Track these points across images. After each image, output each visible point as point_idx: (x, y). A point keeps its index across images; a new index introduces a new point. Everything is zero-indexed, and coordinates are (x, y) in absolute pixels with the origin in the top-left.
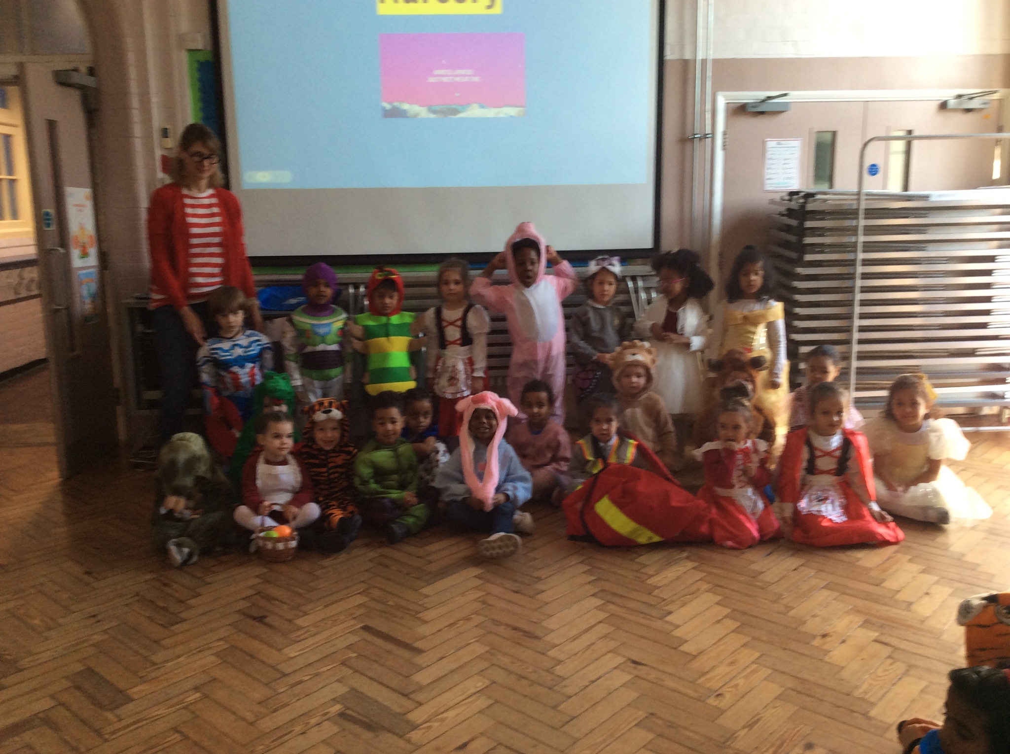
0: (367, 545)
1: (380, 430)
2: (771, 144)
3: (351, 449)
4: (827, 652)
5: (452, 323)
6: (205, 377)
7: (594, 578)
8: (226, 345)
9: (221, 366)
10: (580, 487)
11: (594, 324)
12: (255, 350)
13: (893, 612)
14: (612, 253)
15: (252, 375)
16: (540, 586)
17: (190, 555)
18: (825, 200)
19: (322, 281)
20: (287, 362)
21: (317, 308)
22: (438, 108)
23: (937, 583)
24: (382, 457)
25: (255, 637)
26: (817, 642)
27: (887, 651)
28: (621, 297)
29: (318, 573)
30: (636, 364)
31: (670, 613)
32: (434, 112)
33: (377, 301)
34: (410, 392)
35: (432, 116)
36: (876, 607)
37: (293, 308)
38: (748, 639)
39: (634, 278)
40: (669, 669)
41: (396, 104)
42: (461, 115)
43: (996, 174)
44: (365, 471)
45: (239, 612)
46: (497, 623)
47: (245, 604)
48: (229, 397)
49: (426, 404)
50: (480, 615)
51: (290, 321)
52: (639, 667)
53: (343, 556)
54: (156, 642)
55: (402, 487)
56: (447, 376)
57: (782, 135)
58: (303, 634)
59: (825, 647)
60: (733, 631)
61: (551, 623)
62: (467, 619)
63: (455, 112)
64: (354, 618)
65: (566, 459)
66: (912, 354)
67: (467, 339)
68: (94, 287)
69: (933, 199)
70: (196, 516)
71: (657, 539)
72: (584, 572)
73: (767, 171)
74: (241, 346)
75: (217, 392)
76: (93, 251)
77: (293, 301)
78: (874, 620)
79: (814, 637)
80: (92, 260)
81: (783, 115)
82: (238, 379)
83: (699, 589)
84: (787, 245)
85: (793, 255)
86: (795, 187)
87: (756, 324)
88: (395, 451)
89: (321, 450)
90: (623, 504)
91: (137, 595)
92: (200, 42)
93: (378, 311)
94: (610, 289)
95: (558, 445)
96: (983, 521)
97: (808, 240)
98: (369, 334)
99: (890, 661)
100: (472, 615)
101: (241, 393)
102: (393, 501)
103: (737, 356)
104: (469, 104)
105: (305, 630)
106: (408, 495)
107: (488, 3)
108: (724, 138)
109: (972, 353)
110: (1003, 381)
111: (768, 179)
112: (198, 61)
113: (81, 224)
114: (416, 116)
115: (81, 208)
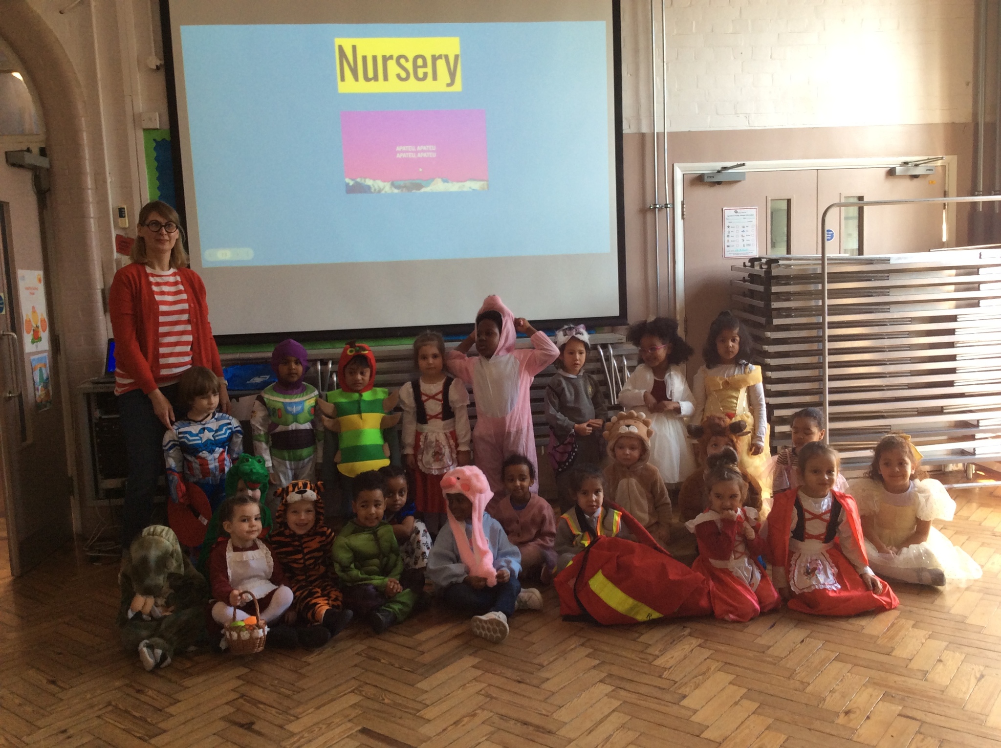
0: (352, 637)
1: (362, 512)
2: (728, 212)
4: (854, 730)
5: (432, 397)
6: (171, 463)
7: (597, 662)
8: (195, 429)
9: (188, 450)
10: (571, 563)
11: (569, 395)
12: (224, 434)
13: (912, 682)
14: (577, 321)
15: (221, 461)
16: (544, 674)
17: (164, 657)
18: (789, 266)
19: (293, 359)
21: (288, 386)
22: (401, 183)
23: (946, 648)
24: (362, 541)
26: (841, 720)
27: (914, 726)
28: (592, 366)
29: (303, 671)
30: (630, 436)
31: (684, 697)
32: (397, 187)
33: (349, 378)
34: (383, 470)
35: (396, 191)
36: (893, 679)
37: (262, 386)
38: (770, 721)
39: (605, 346)
41: (358, 180)
42: (423, 190)
43: (945, 238)
44: (345, 556)
45: (222, 718)
46: (503, 717)
47: (229, 710)
48: (196, 483)
49: (401, 481)
50: (484, 709)
51: (261, 399)
53: (328, 650)
55: (385, 571)
56: (432, 451)
57: (740, 203)
59: (851, 725)
60: (754, 713)
61: (562, 715)
62: (473, 715)
63: (419, 187)
64: (349, 721)
65: (552, 534)
66: (883, 414)
67: (448, 413)
68: (46, 373)
69: (892, 262)
70: (167, 614)
71: (656, 615)
72: (587, 656)
73: (726, 239)
74: (210, 430)
75: (184, 478)
76: (45, 335)
77: (258, 380)
78: (893, 692)
79: (837, 714)
80: (45, 344)
81: (738, 184)
83: (709, 669)
84: (752, 309)
85: (763, 320)
86: (755, 254)
87: (737, 390)
88: (375, 533)
89: (293, 535)
90: (618, 579)
91: (109, 704)
92: (157, 120)
93: (348, 387)
94: (581, 358)
95: (543, 519)
96: (976, 581)
97: (775, 305)
98: (340, 411)
99: (920, 737)
100: (475, 710)
101: (210, 479)
102: (376, 588)
103: (717, 421)
104: (433, 179)
105: (297, 737)
106: (392, 583)
107: (449, 81)
108: (683, 208)
109: (940, 411)
110: (972, 438)
111: (728, 246)
112: (155, 140)
113: (33, 307)
114: (380, 191)
115: (33, 291)
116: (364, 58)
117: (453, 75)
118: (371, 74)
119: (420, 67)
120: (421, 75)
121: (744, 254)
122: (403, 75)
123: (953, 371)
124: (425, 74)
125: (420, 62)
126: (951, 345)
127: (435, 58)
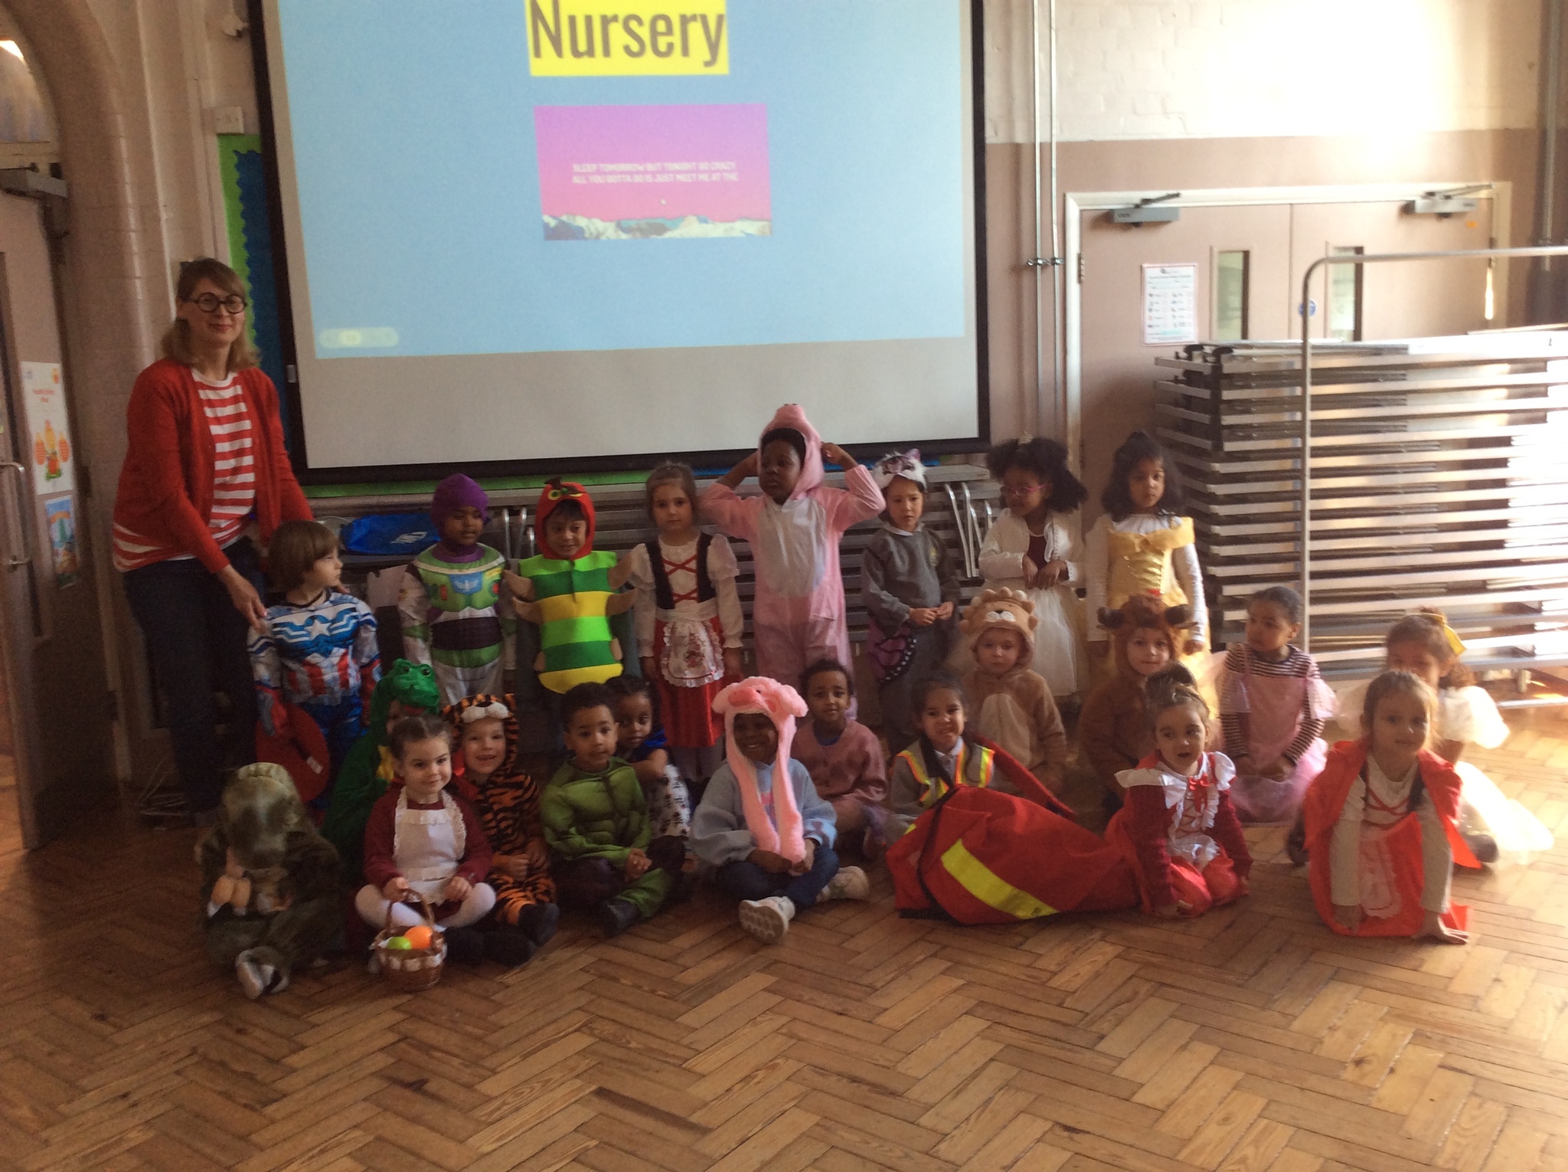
0: (572, 942)
2: (1152, 272)
3: (521, 778)
4: (1371, 1090)
5: (682, 566)
6: (263, 672)
7: (962, 982)
8: (298, 618)
9: (291, 653)
10: (912, 827)
11: (901, 564)
12: (345, 626)
13: (1455, 1015)
15: (343, 668)
16: (881, 1002)
17: (276, 978)
18: (1249, 358)
19: (471, 509)
20: (409, 640)
21: (456, 550)
22: (633, 223)
23: (1506, 961)
24: (585, 792)
25: (415, 1120)
26: (1350, 1073)
27: (1464, 1084)
28: (936, 516)
29: (498, 997)
30: (1003, 627)
31: (1102, 1037)
32: (626, 230)
33: (553, 537)
34: (612, 682)
35: (624, 236)
36: (1427, 1008)
37: (417, 548)
38: (1239, 1075)
39: (956, 486)
40: (1127, 1137)
41: (564, 218)
42: (668, 235)
43: (1489, 314)
44: (559, 817)
45: (377, 1074)
46: (821, 1070)
47: (382, 1061)
48: (303, 705)
49: (642, 700)
50: (787, 1058)
51: (414, 571)
52: (1076, 1137)
53: (536, 964)
54: (244, 1138)
55: (623, 839)
56: (683, 651)
57: (1169, 258)
58: (499, 1109)
59: (1365, 1082)
60: (1212, 1063)
61: (912, 1066)
62: (771, 1066)
63: (661, 229)
64: (577, 1076)
65: (878, 782)
66: (1391, 592)
67: (706, 590)
68: (70, 525)
69: (1412, 351)
70: (280, 908)
71: (1047, 910)
72: (943, 973)
73: (1147, 314)
74: (323, 620)
76: (67, 467)
77: (408, 539)
78: (1428, 1029)
79: (1342, 1064)
80: (67, 481)
81: (1168, 227)
82: (321, 674)
83: (1136, 993)
84: (1187, 427)
85: (1207, 444)
86: (1193, 339)
87: (1161, 553)
88: (606, 780)
90: (986, 854)
91: (194, 1051)
92: (240, 119)
93: (551, 551)
94: (915, 507)
95: (866, 761)
96: (1543, 853)
97: (1228, 420)
98: (540, 589)
99: (1476, 1101)
100: (776, 1058)
101: (324, 698)
102: (612, 863)
103: (1146, 604)
104: (683, 217)
105: (496, 1104)
106: (636, 856)
107: (708, 57)
108: (1080, 264)
109: (1481, 587)
110: (1530, 629)
111: (1150, 326)
112: (236, 152)
113: (48, 423)
114: (598, 237)
115: (46, 396)
116: (572, 20)
117: (714, 47)
118: (582, 46)
119: (663, 34)
120: (662, 47)
121: (1175, 338)
122: (635, 47)
123: (1502, 524)
124: (670, 46)
125: (661, 26)
126: (1501, 483)
127: (685, 20)
